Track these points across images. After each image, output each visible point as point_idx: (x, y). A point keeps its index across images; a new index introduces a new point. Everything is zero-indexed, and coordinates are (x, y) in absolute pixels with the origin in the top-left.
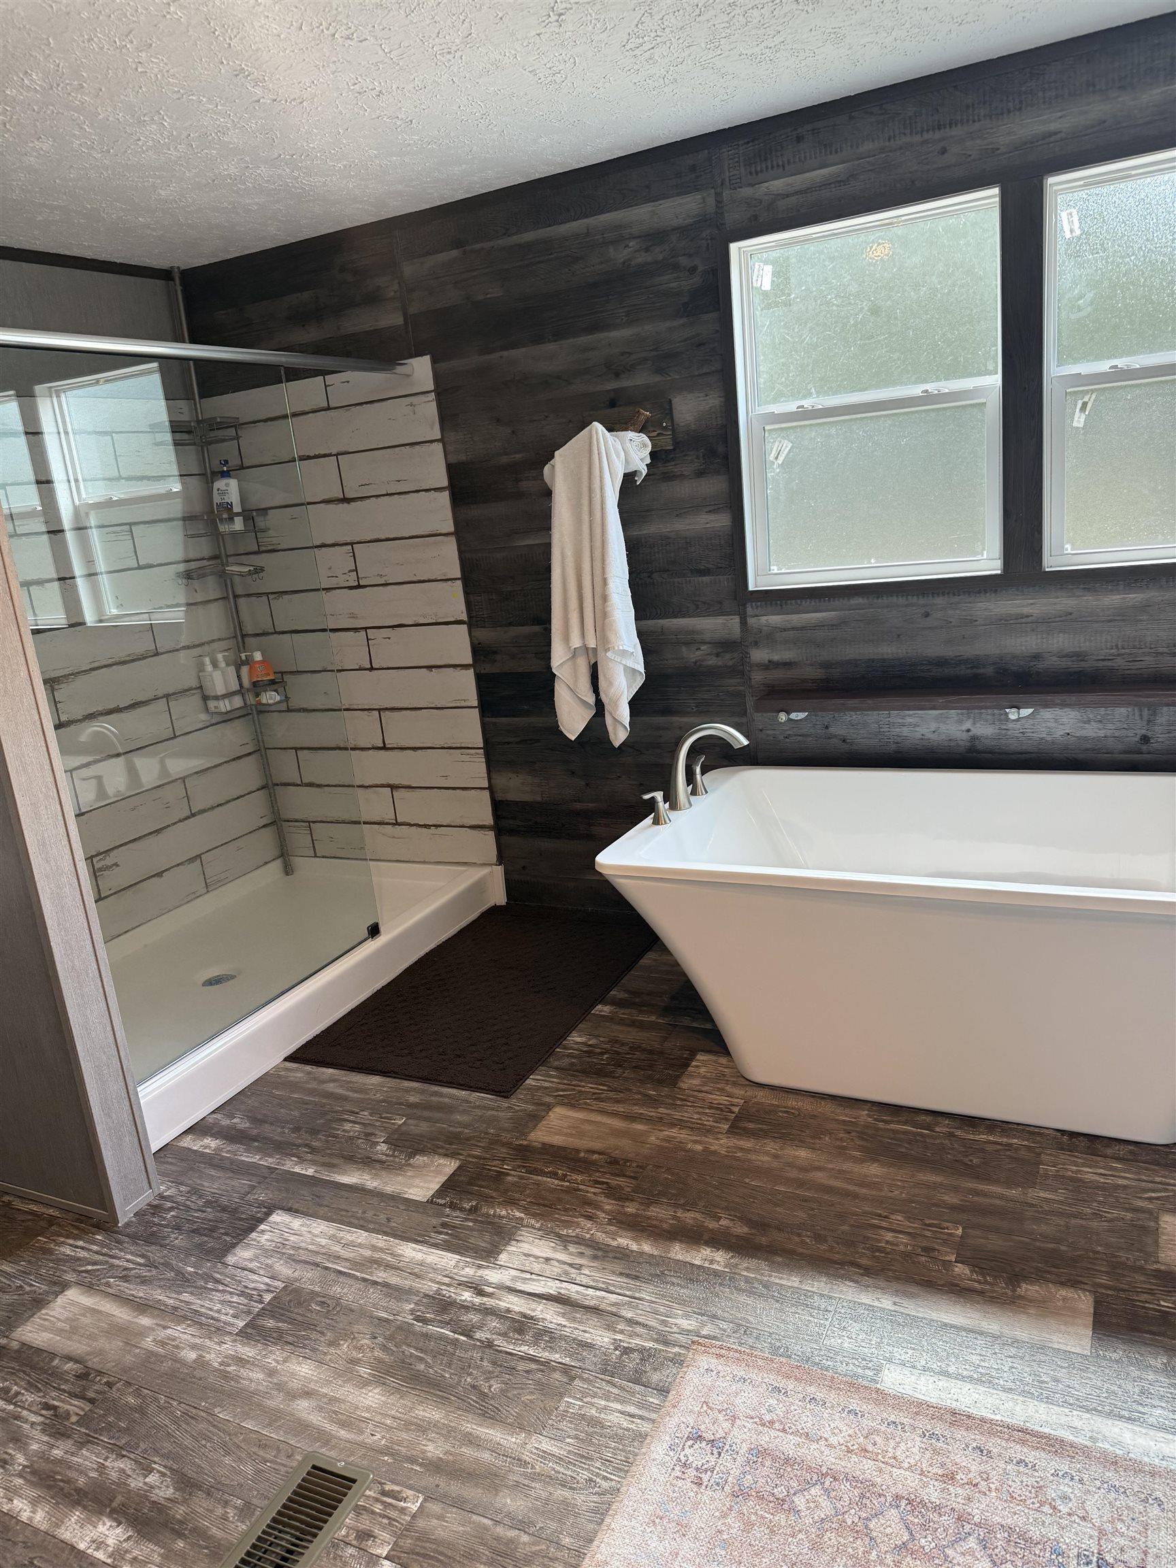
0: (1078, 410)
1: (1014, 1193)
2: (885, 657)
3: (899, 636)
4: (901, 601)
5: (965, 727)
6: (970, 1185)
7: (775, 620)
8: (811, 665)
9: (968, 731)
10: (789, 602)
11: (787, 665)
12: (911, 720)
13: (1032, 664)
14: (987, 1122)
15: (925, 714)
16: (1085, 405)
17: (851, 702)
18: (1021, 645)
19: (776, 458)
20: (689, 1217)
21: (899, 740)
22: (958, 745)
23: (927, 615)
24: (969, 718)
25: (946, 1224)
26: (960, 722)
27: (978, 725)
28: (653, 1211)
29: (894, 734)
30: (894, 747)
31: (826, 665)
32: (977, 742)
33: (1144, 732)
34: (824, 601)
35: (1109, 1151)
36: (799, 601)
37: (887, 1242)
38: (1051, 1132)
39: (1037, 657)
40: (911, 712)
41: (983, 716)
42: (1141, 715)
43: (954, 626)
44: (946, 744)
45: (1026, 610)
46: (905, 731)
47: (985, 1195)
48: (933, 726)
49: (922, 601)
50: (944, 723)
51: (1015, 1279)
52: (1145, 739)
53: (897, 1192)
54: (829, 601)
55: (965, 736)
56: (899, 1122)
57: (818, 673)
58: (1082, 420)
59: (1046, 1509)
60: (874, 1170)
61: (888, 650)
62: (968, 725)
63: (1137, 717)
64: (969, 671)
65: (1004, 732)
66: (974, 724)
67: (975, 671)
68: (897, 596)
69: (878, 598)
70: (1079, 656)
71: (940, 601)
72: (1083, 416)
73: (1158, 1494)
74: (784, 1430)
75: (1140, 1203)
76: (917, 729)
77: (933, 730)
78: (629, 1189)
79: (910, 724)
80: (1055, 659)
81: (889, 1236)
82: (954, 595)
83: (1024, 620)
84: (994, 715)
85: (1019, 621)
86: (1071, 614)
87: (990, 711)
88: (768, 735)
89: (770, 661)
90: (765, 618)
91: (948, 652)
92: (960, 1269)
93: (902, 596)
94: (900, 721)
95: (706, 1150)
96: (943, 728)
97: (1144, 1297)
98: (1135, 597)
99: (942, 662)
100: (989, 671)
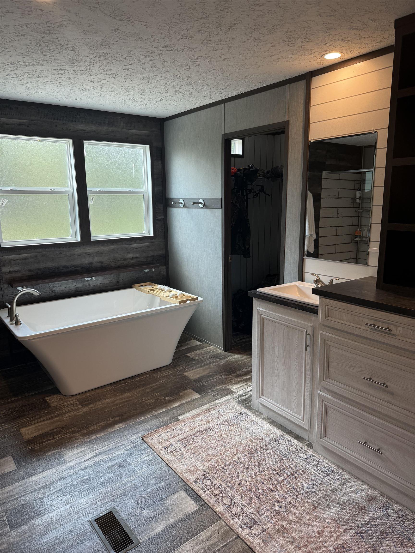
0: (91, 200)
1: (158, 383)
2: (49, 266)
3: (53, 260)
4: (53, 249)
5: (74, 285)
6: (149, 386)
7: (11, 257)
8: (25, 271)
9: (75, 286)
10: (16, 251)
11: (16, 272)
12: (59, 285)
13: (90, 265)
14: (136, 376)
15: (63, 283)
16: (93, 198)
17: (47, 281)
18: (87, 260)
19: (2, 204)
20: (102, 424)
21: (55, 291)
22: (72, 291)
23: (61, 253)
24: (75, 282)
25: (155, 394)
26: (73, 284)
27: (78, 284)
28: (91, 429)
29: (54, 290)
30: (54, 294)
31: (30, 271)
32: (78, 289)
33: (117, 280)
34: (28, 250)
35: (163, 370)
36: (19, 250)
37: (149, 402)
38: (149, 372)
39: (91, 263)
40: (58, 283)
41: (79, 281)
42: (116, 276)
43: (69, 256)
44: (69, 291)
45: (88, 251)
46: (57, 289)
47: (154, 386)
48: (65, 286)
49: (59, 249)
50: (68, 284)
51: (177, 394)
52: (118, 282)
53: (138, 395)
54: (30, 250)
55: (74, 288)
56: (119, 385)
57: (28, 274)
58: (92, 202)
59: (223, 416)
60: (127, 395)
61: (50, 265)
62: (75, 284)
63: (116, 277)
64: (74, 269)
65: (84, 285)
66: (76, 284)
67: (76, 269)
68: (52, 248)
69: (46, 249)
70: (101, 262)
71: (64, 249)
72: (92, 201)
73: (231, 404)
74: (178, 436)
75: (178, 374)
76: (61, 287)
77: (65, 287)
78: (77, 429)
79: (58, 286)
80: (96, 264)
81: (148, 401)
82: (68, 247)
83: (87, 254)
84: (81, 280)
85: (86, 254)
86: (98, 252)
87: (80, 279)
88: (10, 297)
89: (10, 271)
90: (7, 256)
91: (68, 264)
92: (167, 398)
93: (53, 248)
94: (55, 286)
95: (83, 412)
96: (68, 286)
97: (197, 385)
98: (112, 247)
99: (66, 267)
100: (79, 268)
